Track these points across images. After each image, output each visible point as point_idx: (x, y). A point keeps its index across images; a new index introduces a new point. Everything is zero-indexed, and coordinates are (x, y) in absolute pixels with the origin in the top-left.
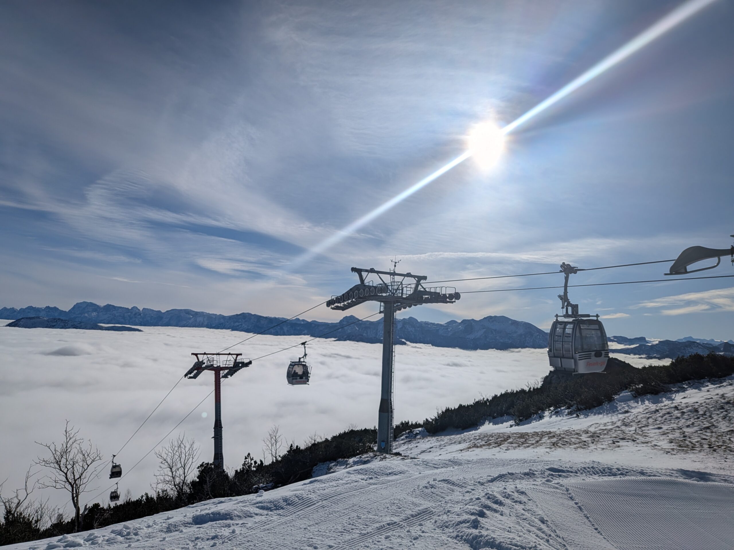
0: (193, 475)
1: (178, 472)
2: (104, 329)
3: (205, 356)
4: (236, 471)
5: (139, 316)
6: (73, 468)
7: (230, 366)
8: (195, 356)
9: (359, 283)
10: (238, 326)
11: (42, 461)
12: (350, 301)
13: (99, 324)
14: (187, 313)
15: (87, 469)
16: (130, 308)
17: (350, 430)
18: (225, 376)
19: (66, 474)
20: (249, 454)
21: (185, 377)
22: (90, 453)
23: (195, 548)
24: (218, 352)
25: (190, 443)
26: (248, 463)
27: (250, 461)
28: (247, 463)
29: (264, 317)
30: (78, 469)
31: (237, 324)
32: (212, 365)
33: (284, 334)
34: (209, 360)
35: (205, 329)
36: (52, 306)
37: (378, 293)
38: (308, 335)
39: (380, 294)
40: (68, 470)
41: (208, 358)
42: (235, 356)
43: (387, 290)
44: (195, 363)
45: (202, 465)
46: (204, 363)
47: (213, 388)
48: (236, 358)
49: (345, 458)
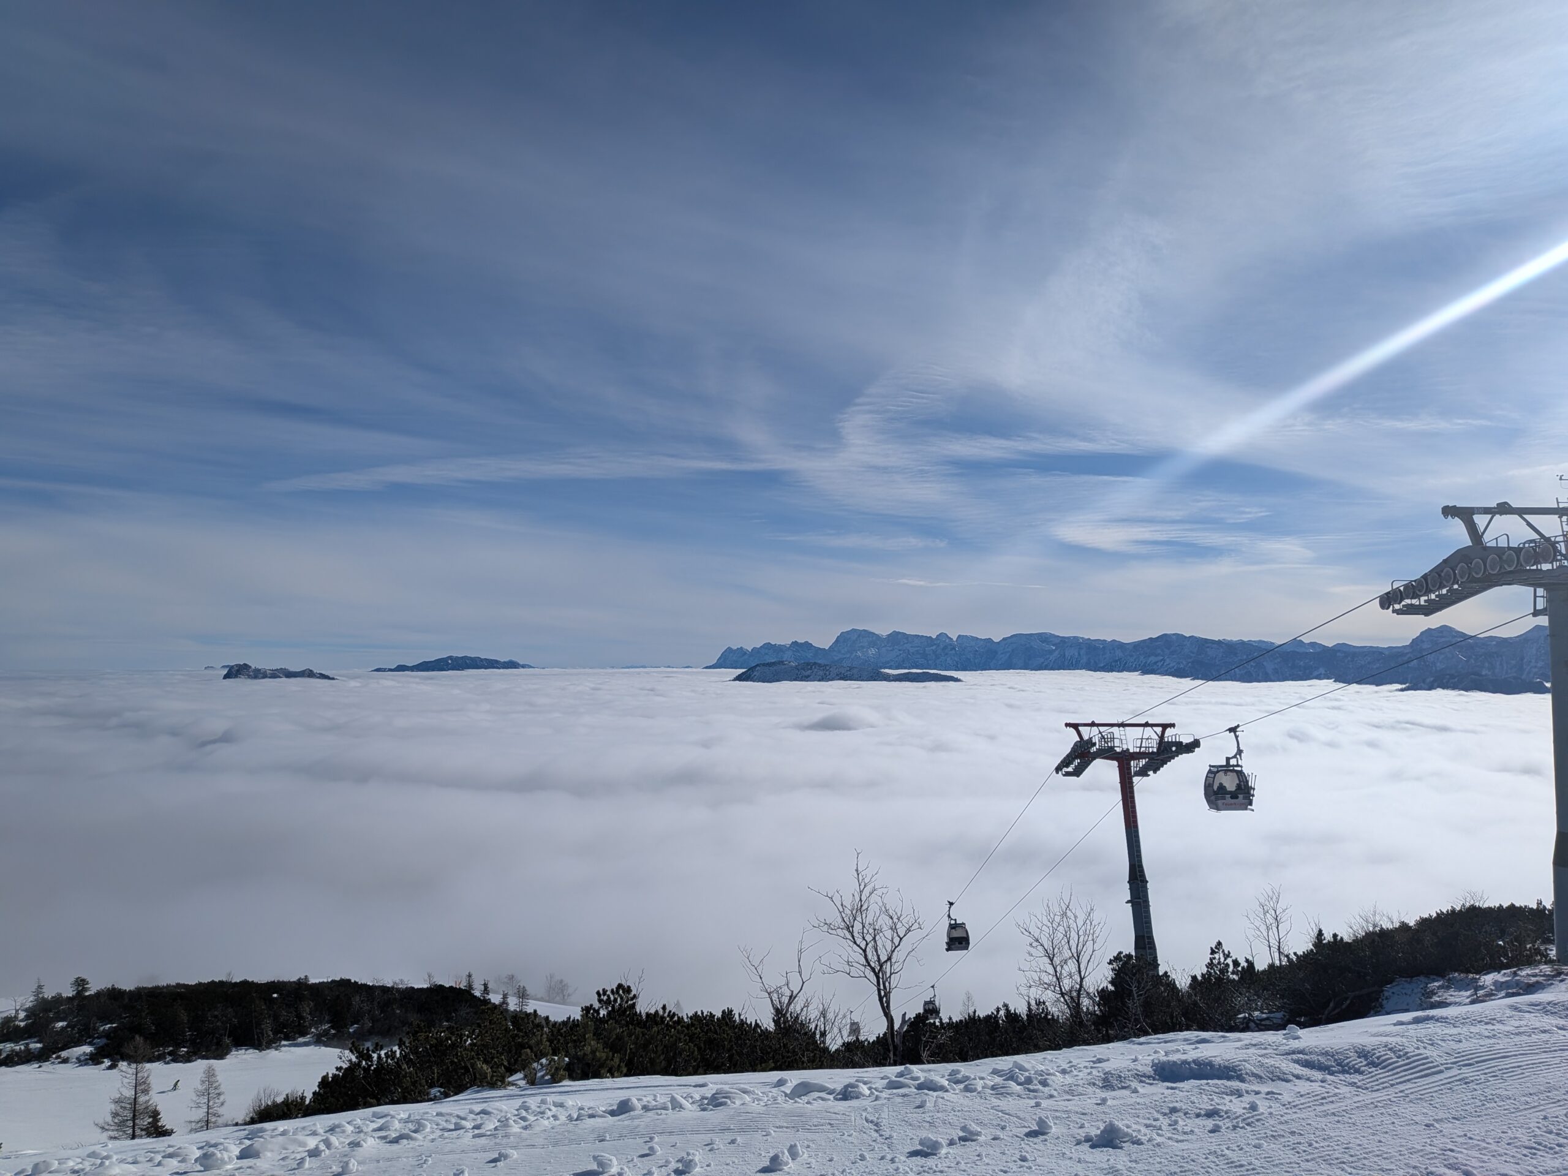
0: (1099, 977)
1: (1065, 967)
2: (891, 678)
3: (1095, 729)
4: (1194, 978)
5: (953, 652)
6: (875, 942)
7: (1151, 750)
8: (1072, 730)
9: (1467, 542)
10: (1156, 663)
11: (822, 924)
12: (1444, 591)
13: (882, 670)
14: (1043, 642)
15: (899, 945)
16: (934, 637)
17: (1468, 905)
18: (1143, 773)
19: (865, 951)
20: (1219, 944)
21: (1057, 773)
22: (901, 915)
23: (1174, 1129)
24: (1120, 721)
25: (1085, 910)
26: (1219, 963)
27: (1222, 960)
28: (1215, 962)
29: (1213, 642)
30: (884, 945)
31: (1153, 659)
32: (1112, 748)
33: (1267, 679)
34: (1103, 737)
35: (1083, 672)
36: (801, 640)
37: (1527, 563)
38: (1328, 678)
39: (1534, 567)
40: (867, 944)
41: (1100, 733)
42: (1159, 730)
43: (1555, 555)
44: (1076, 744)
45: (1117, 958)
46: (1095, 744)
47: (1119, 797)
48: (1163, 732)
49: (1468, 972)
